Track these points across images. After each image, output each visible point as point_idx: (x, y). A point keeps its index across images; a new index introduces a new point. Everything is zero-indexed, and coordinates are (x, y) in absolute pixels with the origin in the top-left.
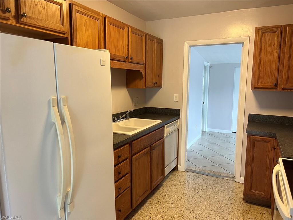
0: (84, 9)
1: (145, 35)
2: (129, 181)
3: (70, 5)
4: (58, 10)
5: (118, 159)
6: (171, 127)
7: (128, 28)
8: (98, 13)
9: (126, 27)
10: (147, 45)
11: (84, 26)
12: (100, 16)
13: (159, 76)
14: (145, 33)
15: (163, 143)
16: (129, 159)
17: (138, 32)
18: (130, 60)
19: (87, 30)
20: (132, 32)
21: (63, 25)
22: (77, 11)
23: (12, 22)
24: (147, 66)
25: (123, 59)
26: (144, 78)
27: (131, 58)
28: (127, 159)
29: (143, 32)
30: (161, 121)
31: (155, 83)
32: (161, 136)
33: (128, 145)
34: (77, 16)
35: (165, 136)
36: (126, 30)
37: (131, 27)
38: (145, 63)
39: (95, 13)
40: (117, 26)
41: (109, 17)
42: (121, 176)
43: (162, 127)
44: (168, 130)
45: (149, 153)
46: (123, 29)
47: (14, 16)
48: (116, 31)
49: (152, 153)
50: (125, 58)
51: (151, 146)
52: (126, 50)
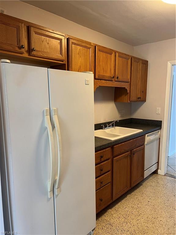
0: (78, 41)
1: (130, 58)
2: (110, 177)
3: (68, 39)
4: (58, 44)
5: (101, 159)
6: (152, 136)
7: (116, 53)
8: (90, 43)
9: (113, 53)
10: (132, 66)
11: (78, 54)
12: (91, 45)
13: (143, 92)
14: (131, 56)
15: (144, 149)
16: (110, 160)
17: (125, 56)
18: (116, 79)
19: (80, 57)
20: (119, 56)
21: (62, 55)
22: (73, 43)
23: (26, 55)
24: (132, 84)
25: (110, 79)
26: (129, 94)
27: (117, 78)
28: (109, 159)
29: (129, 55)
30: (142, 131)
31: (139, 98)
32: (142, 143)
33: (110, 148)
34: (73, 47)
35: (146, 143)
36: (113, 55)
37: (118, 52)
38: (129, 81)
39: (87, 44)
40: (106, 52)
41: (99, 46)
42: (102, 172)
43: (143, 135)
44: (148, 138)
45: (129, 156)
46: (111, 54)
47: (27, 51)
48: (105, 57)
49: (132, 157)
50: (111, 78)
51: (131, 151)
52: (113, 71)
